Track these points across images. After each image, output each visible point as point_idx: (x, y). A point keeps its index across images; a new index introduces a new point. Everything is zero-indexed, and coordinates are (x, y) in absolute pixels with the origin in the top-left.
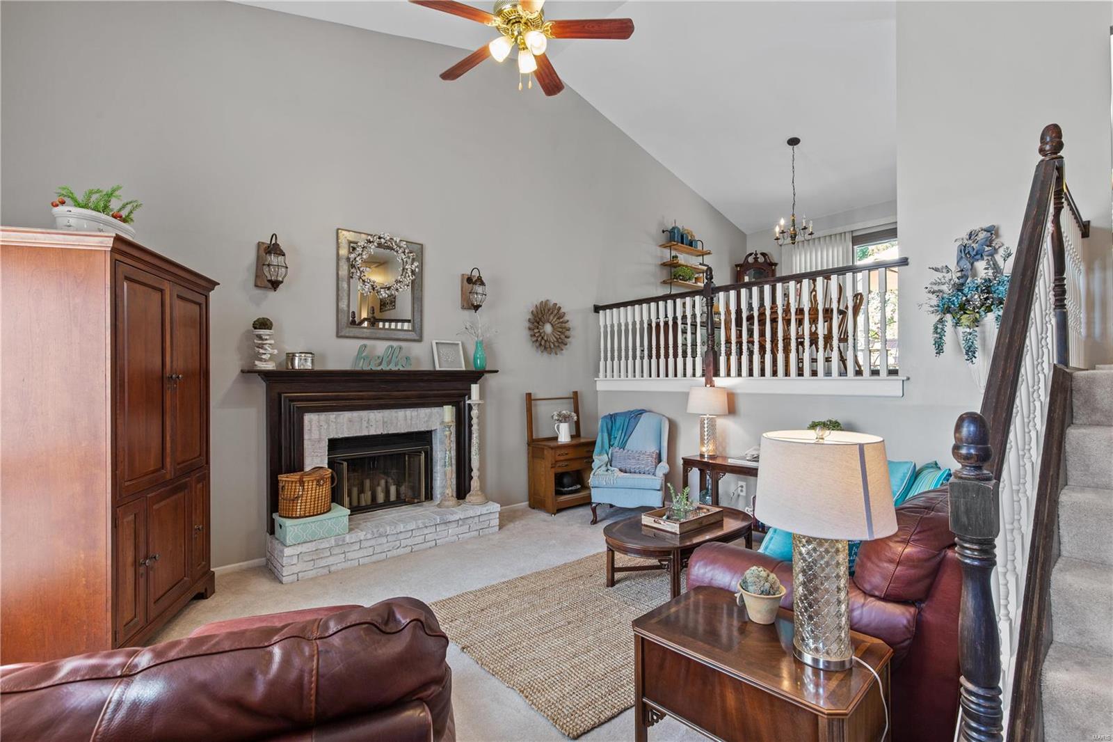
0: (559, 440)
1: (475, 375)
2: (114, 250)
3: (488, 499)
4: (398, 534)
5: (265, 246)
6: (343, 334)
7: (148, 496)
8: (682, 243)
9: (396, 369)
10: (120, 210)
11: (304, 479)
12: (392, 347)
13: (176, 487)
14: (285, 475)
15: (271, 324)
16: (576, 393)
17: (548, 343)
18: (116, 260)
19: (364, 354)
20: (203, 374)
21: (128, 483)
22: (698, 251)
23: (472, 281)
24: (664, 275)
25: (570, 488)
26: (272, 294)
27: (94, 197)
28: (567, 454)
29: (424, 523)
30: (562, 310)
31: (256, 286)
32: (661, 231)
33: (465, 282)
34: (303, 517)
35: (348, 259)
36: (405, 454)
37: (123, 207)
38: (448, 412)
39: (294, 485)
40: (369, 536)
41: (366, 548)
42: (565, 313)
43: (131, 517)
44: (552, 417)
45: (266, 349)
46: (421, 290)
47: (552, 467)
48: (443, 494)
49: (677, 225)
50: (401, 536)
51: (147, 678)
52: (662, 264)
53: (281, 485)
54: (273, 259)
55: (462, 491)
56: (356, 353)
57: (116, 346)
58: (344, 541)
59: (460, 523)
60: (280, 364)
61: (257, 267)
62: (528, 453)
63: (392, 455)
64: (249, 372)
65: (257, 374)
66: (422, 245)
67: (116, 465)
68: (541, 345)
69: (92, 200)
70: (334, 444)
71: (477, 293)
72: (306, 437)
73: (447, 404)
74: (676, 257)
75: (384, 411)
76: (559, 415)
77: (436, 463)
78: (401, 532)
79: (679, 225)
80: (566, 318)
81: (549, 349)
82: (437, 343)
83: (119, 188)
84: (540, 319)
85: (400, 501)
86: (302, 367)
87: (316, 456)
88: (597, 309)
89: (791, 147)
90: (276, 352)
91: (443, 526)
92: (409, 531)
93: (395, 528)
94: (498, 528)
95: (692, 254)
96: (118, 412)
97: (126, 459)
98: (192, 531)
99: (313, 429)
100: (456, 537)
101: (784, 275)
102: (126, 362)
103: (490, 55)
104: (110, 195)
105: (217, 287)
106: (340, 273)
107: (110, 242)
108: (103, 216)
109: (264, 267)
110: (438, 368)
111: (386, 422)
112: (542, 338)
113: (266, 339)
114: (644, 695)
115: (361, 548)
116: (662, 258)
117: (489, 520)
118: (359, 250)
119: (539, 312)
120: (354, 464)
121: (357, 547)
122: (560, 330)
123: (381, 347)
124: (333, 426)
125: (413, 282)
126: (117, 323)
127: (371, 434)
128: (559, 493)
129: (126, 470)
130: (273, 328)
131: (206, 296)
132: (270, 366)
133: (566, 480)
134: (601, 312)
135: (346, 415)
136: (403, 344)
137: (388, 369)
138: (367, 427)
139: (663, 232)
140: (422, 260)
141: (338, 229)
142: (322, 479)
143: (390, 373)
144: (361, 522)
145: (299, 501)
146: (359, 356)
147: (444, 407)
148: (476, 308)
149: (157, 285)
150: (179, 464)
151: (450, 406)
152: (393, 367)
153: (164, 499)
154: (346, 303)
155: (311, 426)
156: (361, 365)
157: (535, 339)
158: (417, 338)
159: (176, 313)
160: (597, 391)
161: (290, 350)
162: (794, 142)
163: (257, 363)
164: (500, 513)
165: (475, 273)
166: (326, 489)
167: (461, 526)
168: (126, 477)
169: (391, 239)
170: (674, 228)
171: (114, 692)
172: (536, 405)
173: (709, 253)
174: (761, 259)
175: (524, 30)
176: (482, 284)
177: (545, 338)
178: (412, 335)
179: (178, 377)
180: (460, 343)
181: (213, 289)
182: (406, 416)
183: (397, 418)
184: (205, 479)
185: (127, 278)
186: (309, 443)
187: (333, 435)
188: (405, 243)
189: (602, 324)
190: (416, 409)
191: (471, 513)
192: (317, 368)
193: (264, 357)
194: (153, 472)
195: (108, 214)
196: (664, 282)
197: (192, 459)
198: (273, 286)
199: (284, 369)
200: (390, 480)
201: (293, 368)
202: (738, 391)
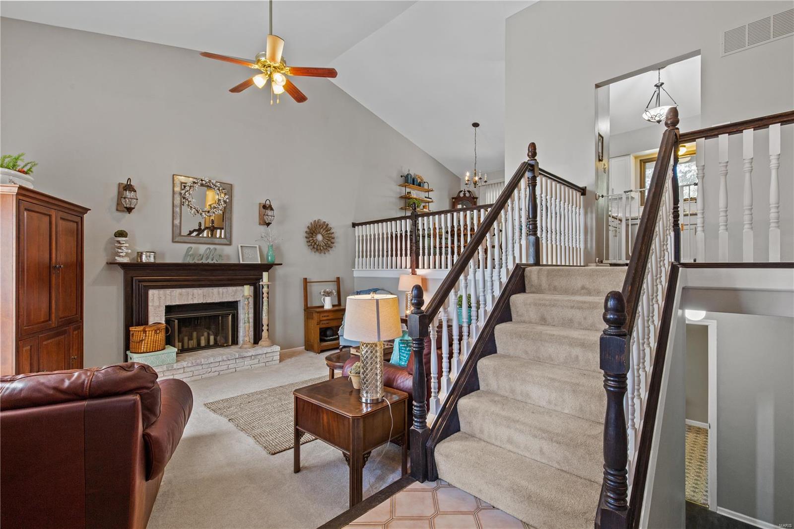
0: (325, 307)
1: (267, 267)
2: (18, 194)
3: (273, 343)
4: (209, 364)
5: (123, 185)
6: (176, 240)
7: (40, 336)
8: (414, 184)
9: (212, 262)
10: (24, 167)
11: (146, 330)
12: (210, 249)
13: (59, 332)
14: (134, 327)
15: (127, 234)
16: (338, 278)
17: (319, 247)
18: (19, 199)
19: (191, 253)
20: (79, 265)
21: (26, 328)
22: (425, 189)
23: (266, 207)
24: (402, 204)
25: (331, 338)
26: (127, 215)
27: (7, 160)
28: (328, 316)
29: (227, 358)
30: (329, 226)
31: (117, 210)
32: (400, 176)
33: (261, 207)
34: (145, 353)
35: (181, 194)
36: (219, 316)
37: (26, 165)
38: (247, 290)
39: (139, 333)
40: (190, 365)
41: (188, 372)
42: (331, 228)
43: (29, 348)
44: (320, 293)
45: (122, 250)
46: (231, 213)
47: (317, 324)
48: (243, 341)
49: (410, 172)
50: (212, 365)
51: (20, 382)
52: (400, 197)
53: (131, 333)
54: (128, 194)
55: (257, 339)
56: (185, 252)
57: (19, 249)
58: (172, 367)
59: (253, 357)
60: (133, 259)
61: (118, 198)
62: (305, 316)
63: (211, 316)
64: (111, 264)
65: (117, 265)
66: (231, 185)
67: (19, 317)
68: (314, 248)
69: (5, 162)
70: (169, 309)
71: (268, 216)
72: (150, 304)
73: (247, 284)
74: (410, 193)
75: (204, 288)
76: (324, 292)
77: (240, 321)
78: (212, 363)
79: (412, 173)
80: (332, 231)
81: (320, 251)
82: (241, 246)
83: (22, 155)
84: (314, 232)
85: (217, 345)
86: (147, 261)
87: (156, 315)
88: (354, 225)
89: (474, 128)
90: (130, 251)
91: (241, 359)
92: (217, 362)
93: (208, 360)
94: (279, 361)
95: (421, 191)
96: (20, 286)
97: (25, 314)
98: (70, 359)
99: (155, 299)
100: (249, 366)
101: (481, 204)
102: (25, 257)
103: (254, 83)
104: (17, 159)
105: (89, 212)
106: (175, 202)
107: (16, 190)
108: (13, 172)
109: (122, 199)
110: (241, 262)
111: (205, 296)
112: (315, 244)
113: (123, 244)
114: (296, 426)
115: (184, 372)
116: (400, 193)
117: (273, 356)
118: (188, 188)
119: (313, 227)
120: (183, 322)
121: (182, 371)
122: (328, 238)
123: (202, 248)
124: (168, 297)
125: (225, 208)
126: (20, 236)
127: (195, 302)
128: (322, 340)
129: (25, 320)
130: (128, 236)
131: (81, 217)
132: (126, 260)
133: (328, 333)
134: (356, 227)
135: (177, 291)
136: (217, 247)
137: (206, 262)
138: (192, 299)
139: (402, 176)
140: (231, 194)
141: (174, 175)
142: (159, 329)
143: (208, 265)
144: (187, 357)
145: (143, 343)
146: (187, 255)
147: (245, 286)
148: (268, 224)
149: (46, 213)
150: (61, 318)
151: (249, 286)
152: (210, 261)
153: (50, 339)
154: (179, 221)
155: (154, 297)
156: (188, 259)
157: (310, 244)
158: (228, 243)
159: (60, 228)
160: (354, 277)
161: (140, 250)
162: (476, 125)
163: (117, 258)
164: (280, 353)
165: (268, 202)
166: (162, 336)
167: (253, 359)
168: (25, 324)
169: (210, 181)
170: (408, 174)
171: (7, 385)
172: (310, 286)
173: (432, 191)
174: (468, 195)
175: (273, 70)
176: (272, 209)
177: (317, 244)
178: (225, 241)
179: (61, 267)
180: (258, 246)
181: (86, 213)
182: (219, 292)
183: (213, 293)
184: (80, 328)
185: (26, 209)
186: (152, 308)
187: (168, 303)
188: (219, 184)
189: (357, 235)
190: (226, 287)
191: (260, 352)
192: (159, 261)
193: (121, 254)
194: (43, 322)
195: (15, 170)
196: (402, 209)
197: (71, 316)
198: (128, 211)
199: (135, 262)
200: (211, 333)
201: (141, 261)
202: (428, 277)
